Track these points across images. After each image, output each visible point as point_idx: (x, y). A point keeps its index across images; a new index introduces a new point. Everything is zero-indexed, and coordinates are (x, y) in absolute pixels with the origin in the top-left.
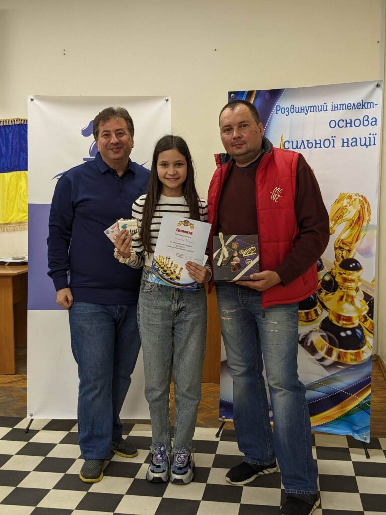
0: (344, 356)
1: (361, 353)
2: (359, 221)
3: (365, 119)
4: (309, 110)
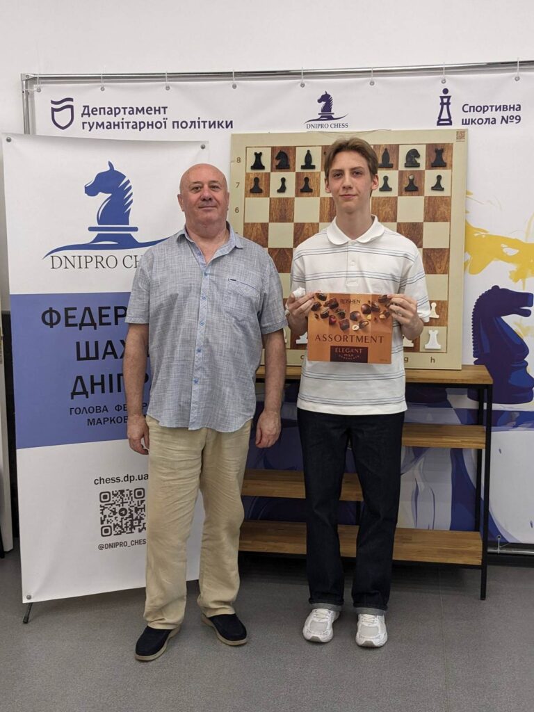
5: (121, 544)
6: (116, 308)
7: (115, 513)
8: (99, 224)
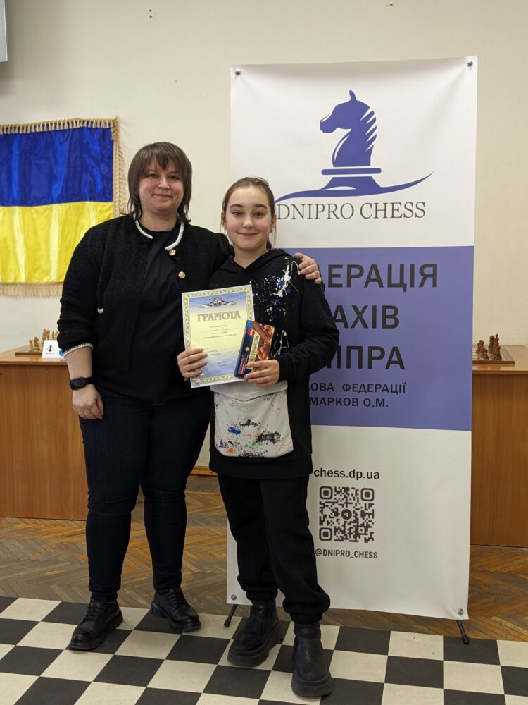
5: (343, 553)
6: (350, 267)
7: (337, 514)
8: (335, 166)
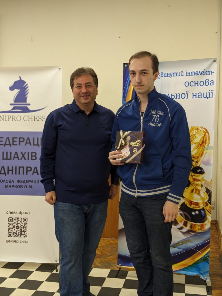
0: (194, 227)
1: (204, 225)
2: (203, 144)
3: (206, 81)
4: (172, 75)
5: (16, 242)
6: (20, 138)
7: (14, 227)
8: (14, 102)
